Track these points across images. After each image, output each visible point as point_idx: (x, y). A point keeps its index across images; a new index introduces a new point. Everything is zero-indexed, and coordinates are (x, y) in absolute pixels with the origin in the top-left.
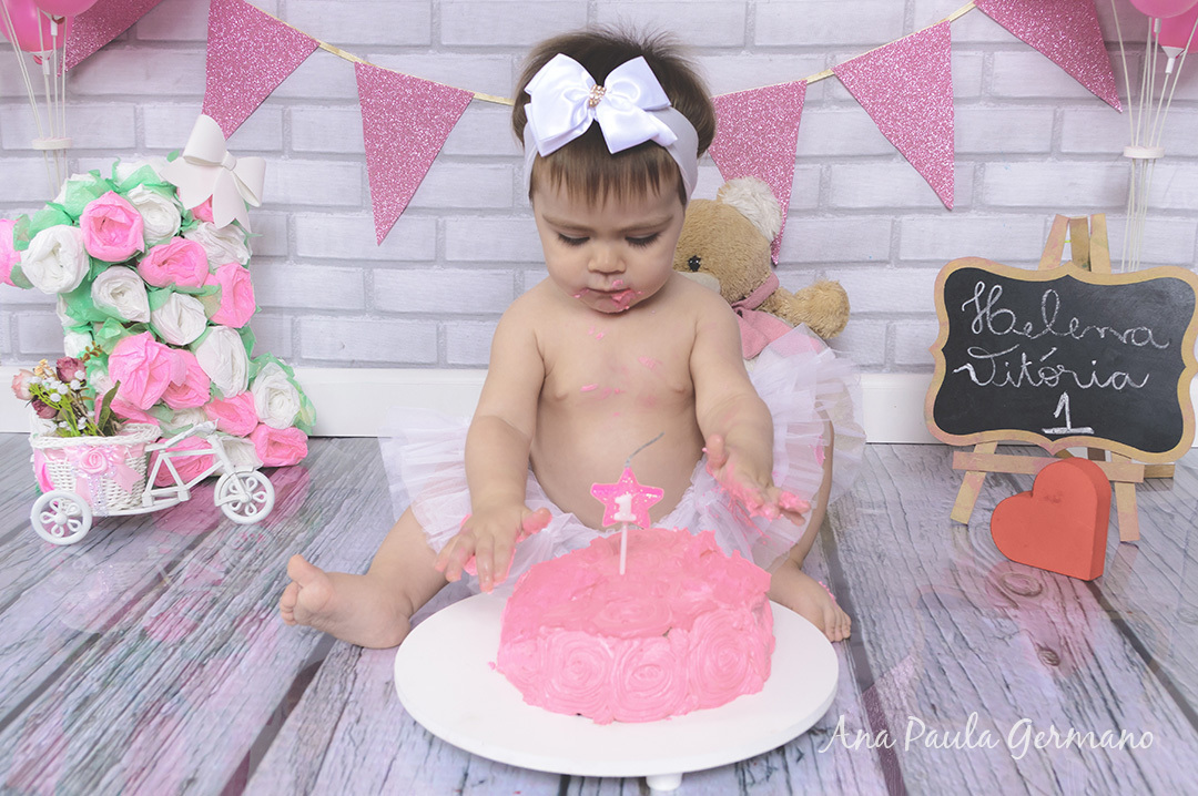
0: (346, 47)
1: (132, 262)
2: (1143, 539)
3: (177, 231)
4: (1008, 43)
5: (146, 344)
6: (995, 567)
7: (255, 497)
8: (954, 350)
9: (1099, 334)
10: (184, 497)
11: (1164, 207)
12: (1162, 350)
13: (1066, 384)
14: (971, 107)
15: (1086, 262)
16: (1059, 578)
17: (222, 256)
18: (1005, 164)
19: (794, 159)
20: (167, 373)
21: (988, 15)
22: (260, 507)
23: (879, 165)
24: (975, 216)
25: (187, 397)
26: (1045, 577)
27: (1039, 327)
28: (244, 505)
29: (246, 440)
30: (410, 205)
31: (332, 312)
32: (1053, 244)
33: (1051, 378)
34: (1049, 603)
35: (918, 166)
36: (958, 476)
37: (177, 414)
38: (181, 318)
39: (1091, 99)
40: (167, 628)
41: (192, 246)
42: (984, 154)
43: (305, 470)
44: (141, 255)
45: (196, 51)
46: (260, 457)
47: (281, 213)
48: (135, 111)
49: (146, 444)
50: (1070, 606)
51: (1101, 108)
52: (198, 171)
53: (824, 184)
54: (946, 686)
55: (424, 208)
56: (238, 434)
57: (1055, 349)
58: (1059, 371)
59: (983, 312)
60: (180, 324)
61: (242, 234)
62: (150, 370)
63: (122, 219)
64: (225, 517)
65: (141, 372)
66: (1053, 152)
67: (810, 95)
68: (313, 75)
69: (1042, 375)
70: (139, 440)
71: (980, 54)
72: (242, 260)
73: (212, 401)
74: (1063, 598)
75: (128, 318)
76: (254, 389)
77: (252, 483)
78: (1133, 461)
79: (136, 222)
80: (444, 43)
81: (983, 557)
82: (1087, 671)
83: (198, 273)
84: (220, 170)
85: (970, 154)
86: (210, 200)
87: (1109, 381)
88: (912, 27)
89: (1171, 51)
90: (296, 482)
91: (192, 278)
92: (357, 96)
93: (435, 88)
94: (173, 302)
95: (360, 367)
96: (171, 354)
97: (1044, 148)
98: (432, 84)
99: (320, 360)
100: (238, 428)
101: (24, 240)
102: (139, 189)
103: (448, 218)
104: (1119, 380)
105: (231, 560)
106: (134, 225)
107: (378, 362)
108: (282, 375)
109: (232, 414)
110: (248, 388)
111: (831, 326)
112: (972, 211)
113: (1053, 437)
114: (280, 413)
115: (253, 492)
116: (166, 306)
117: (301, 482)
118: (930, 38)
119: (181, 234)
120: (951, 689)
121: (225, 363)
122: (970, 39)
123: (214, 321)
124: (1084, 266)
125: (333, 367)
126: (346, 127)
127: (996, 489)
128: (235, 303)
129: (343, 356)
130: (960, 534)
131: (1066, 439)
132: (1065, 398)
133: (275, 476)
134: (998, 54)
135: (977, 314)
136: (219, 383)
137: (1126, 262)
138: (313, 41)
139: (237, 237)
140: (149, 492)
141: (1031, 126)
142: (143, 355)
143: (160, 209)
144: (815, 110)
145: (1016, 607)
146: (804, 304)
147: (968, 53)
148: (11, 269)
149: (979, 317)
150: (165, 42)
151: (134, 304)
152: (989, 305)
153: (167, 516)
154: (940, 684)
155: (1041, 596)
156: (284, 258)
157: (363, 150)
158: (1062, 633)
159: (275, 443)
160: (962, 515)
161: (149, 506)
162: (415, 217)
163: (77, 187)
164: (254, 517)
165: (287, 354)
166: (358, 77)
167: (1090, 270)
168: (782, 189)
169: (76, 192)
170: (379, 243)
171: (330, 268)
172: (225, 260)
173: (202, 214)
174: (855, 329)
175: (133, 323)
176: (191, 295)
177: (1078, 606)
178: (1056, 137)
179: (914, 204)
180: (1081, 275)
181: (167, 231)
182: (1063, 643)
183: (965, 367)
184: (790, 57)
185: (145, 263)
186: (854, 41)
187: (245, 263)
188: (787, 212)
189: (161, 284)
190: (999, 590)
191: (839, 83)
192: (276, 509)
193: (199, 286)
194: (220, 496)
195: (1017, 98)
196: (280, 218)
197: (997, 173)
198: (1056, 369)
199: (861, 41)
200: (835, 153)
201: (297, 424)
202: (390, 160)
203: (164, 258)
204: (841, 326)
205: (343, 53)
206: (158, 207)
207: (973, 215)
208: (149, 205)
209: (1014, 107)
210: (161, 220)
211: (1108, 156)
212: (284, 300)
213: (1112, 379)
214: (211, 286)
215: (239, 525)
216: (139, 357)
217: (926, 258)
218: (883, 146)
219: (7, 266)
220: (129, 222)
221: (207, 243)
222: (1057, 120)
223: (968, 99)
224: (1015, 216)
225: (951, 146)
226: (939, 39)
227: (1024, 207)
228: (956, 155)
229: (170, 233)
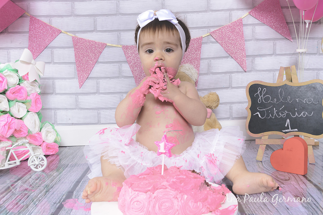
0: (70, 32)
1: (4, 93)
2: (316, 162)
3: (18, 83)
4: (259, 24)
5: (8, 117)
6: (273, 173)
7: (41, 163)
8: (253, 109)
9: (297, 101)
10: (18, 163)
11: (307, 68)
12: (316, 104)
13: (288, 116)
14: (250, 42)
15: (290, 80)
16: (294, 175)
17: (32, 91)
18: (261, 58)
19: (200, 59)
20: (14, 126)
21: (253, 16)
22: (42, 166)
23: (224, 60)
24: (253, 73)
25: (21, 134)
26: (290, 175)
27: (278, 100)
28: (37, 165)
29: (39, 147)
30: (89, 77)
31: (67, 109)
32: (280, 75)
33: (283, 115)
34: (293, 182)
35: (236, 59)
36: (258, 146)
37: (18, 139)
38: (18, 109)
39: (283, 39)
40: (8, 204)
41: (22, 88)
42: (255, 55)
43: (58, 155)
44: (6, 90)
45: (25, 34)
46: (44, 152)
47: (51, 80)
48: (8, 52)
49: (6, 147)
50: (300, 183)
51: (287, 41)
52: (25, 65)
53: (209, 66)
54: (268, 210)
55: (93, 77)
56: (37, 145)
57: (284, 106)
58: (285, 113)
59: (261, 96)
60: (19, 112)
61: (38, 84)
62: (9, 125)
64: (31, 170)
65: (6, 126)
66: (274, 54)
67: (204, 40)
68: (60, 40)
69: (281, 114)
70: (4, 146)
71: (251, 27)
72: (38, 92)
73: (29, 135)
74: (297, 181)
75: (3, 109)
76: (42, 131)
77: (40, 158)
78: (311, 138)
79: (5, 80)
80: (98, 30)
81: (269, 170)
82: (312, 202)
83: (24, 96)
84: (31, 65)
85: (250, 55)
86: (28, 74)
87: (301, 115)
88: (231, 20)
89: (307, 21)
90: (54, 159)
91: (22, 97)
92: (73, 46)
93: (96, 43)
94: (17, 105)
95: (75, 125)
96: (15, 120)
97: (272, 53)
98: (95, 41)
99: (63, 124)
100: (37, 143)
102: (6, 71)
103: (100, 80)
104: (304, 114)
105: (32, 182)
106: (4, 81)
107: (80, 123)
108: (51, 127)
109: (35, 139)
110: (40, 131)
111: (215, 105)
113: (286, 133)
114: (50, 139)
115: (40, 161)
116: (14, 106)
117: (57, 159)
118: (237, 23)
119: (19, 84)
120: (270, 210)
121: (33, 123)
122: (248, 23)
123: (29, 111)
124: (290, 81)
125: (67, 125)
126: (70, 54)
127: (268, 151)
128: (36, 105)
129: (70, 122)
130: (260, 164)
131: (290, 133)
132: (288, 120)
133: (48, 158)
134: (256, 27)
135: (259, 97)
136: (31, 129)
138: (60, 30)
139: (36, 85)
140: (7, 162)
141: (267, 47)
142: (7, 120)
143: (13, 77)
144: (205, 45)
145: (283, 184)
146: (206, 99)
147: (248, 27)
149: (260, 98)
150: (17, 32)
151: (4, 105)
152: (263, 94)
153: (13, 170)
154: (265, 209)
155: (290, 181)
156: (52, 93)
157: (75, 61)
158: (300, 191)
159: (49, 148)
160: (259, 158)
161: (7, 167)
162: (90, 80)
164: (41, 169)
165: (53, 122)
166: (73, 40)
167: (292, 82)
168: (197, 67)
170: (80, 88)
171: (66, 96)
172: (33, 92)
173: (25, 78)
174: (221, 108)
175: (4, 111)
176: (22, 103)
177: (302, 183)
178: (274, 50)
179: (236, 70)
180: (290, 84)
181: (15, 83)
182: (301, 194)
183: (257, 113)
184: (197, 30)
185: (8, 93)
186: (215, 25)
187: (39, 93)
188: (199, 74)
189: (13, 99)
190: (276, 179)
191: (212, 37)
192: (48, 166)
193: (25, 100)
194: (29, 163)
195: (262, 39)
196: (50, 82)
197: (258, 60)
198: (285, 112)
199: (217, 25)
200: (212, 57)
201: (55, 142)
202: (83, 64)
203: (14, 92)
204: (217, 106)
205: (68, 34)
207: (252, 73)
208: (9, 76)
209: (262, 42)
210: (13, 80)
211: (290, 54)
212: (52, 106)
213: (302, 114)
214: (28, 100)
215: (36, 172)
216: (5, 121)
217: (240, 86)
218: (226, 54)
220: (2, 80)
221: (27, 87)
222: (275, 45)
223: (249, 40)
224: (264, 73)
225: (245, 53)
226: (240, 23)
227: (267, 70)
228: (247, 56)
229: (16, 84)
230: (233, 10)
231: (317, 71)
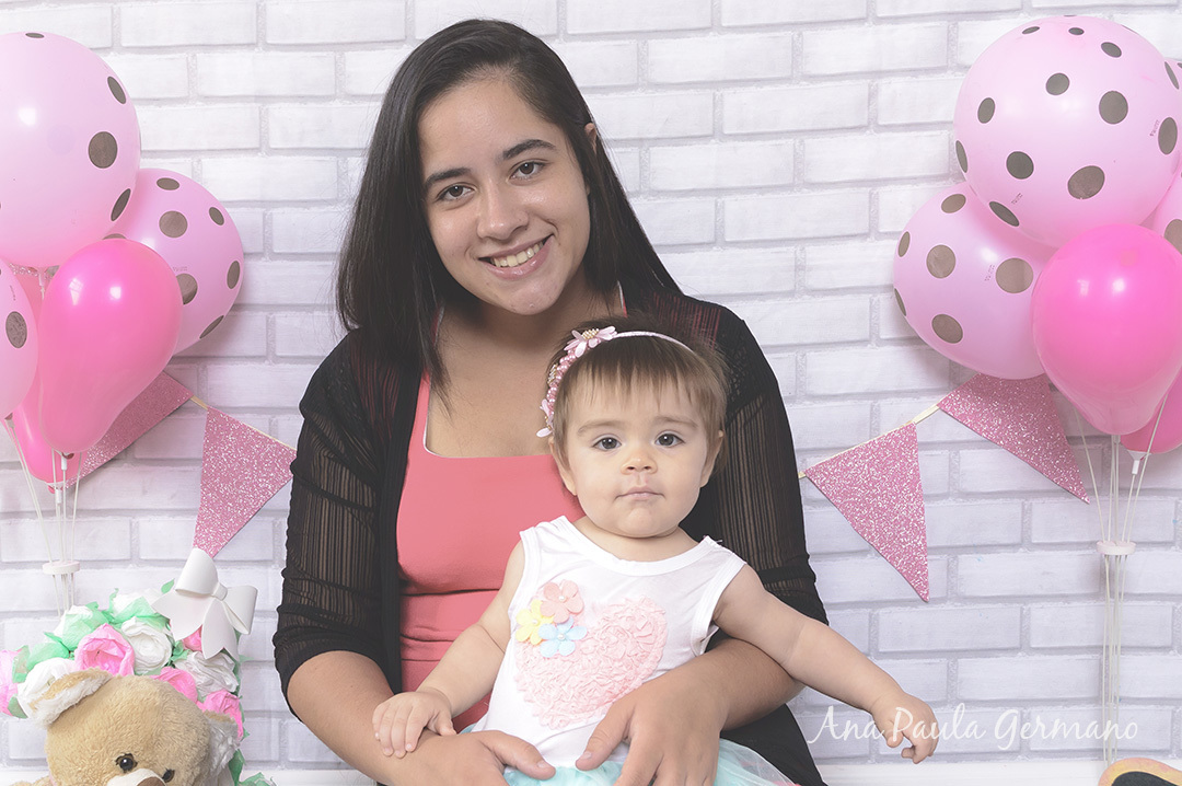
3: (167, 661)
4: (970, 442)
11: (1138, 592)
14: (941, 503)
17: (211, 685)
18: (978, 556)
21: (952, 417)
23: (852, 560)
24: (951, 607)
35: (892, 561)
39: (1057, 491)
41: (181, 675)
42: (957, 547)
48: (131, 524)
51: (1068, 500)
52: (191, 601)
61: (230, 661)
63: (114, 651)
66: (1023, 543)
71: (946, 452)
72: (230, 686)
79: (128, 654)
84: (212, 602)
85: (943, 548)
86: (200, 629)
88: (878, 430)
97: (1016, 539)
99: (306, 763)
101: (21, 673)
102: (132, 622)
106: (126, 657)
112: (948, 603)
118: (896, 439)
119: (171, 664)
122: (935, 440)
129: (330, 757)
134: (963, 452)
137: (1107, 647)
139: (226, 666)
141: (1000, 518)
143: (152, 641)
147: (934, 452)
148: (9, 700)
163: (74, 620)
169: (74, 626)
172: (214, 688)
173: (192, 643)
178: (1026, 530)
179: (890, 597)
181: (157, 661)
186: (823, 445)
187: (233, 690)
191: (811, 484)
195: (985, 493)
197: (969, 565)
199: (830, 445)
206: (151, 638)
207: (948, 606)
208: (142, 636)
209: (983, 502)
210: (152, 651)
211: (1079, 546)
217: (906, 649)
219: (5, 698)
220: (121, 655)
221: (194, 673)
222: (1026, 512)
223: (937, 496)
224: (991, 606)
225: (923, 541)
226: (907, 439)
227: (999, 597)
228: (931, 548)
229: (161, 663)
230: (885, 394)
231: (1174, 603)
